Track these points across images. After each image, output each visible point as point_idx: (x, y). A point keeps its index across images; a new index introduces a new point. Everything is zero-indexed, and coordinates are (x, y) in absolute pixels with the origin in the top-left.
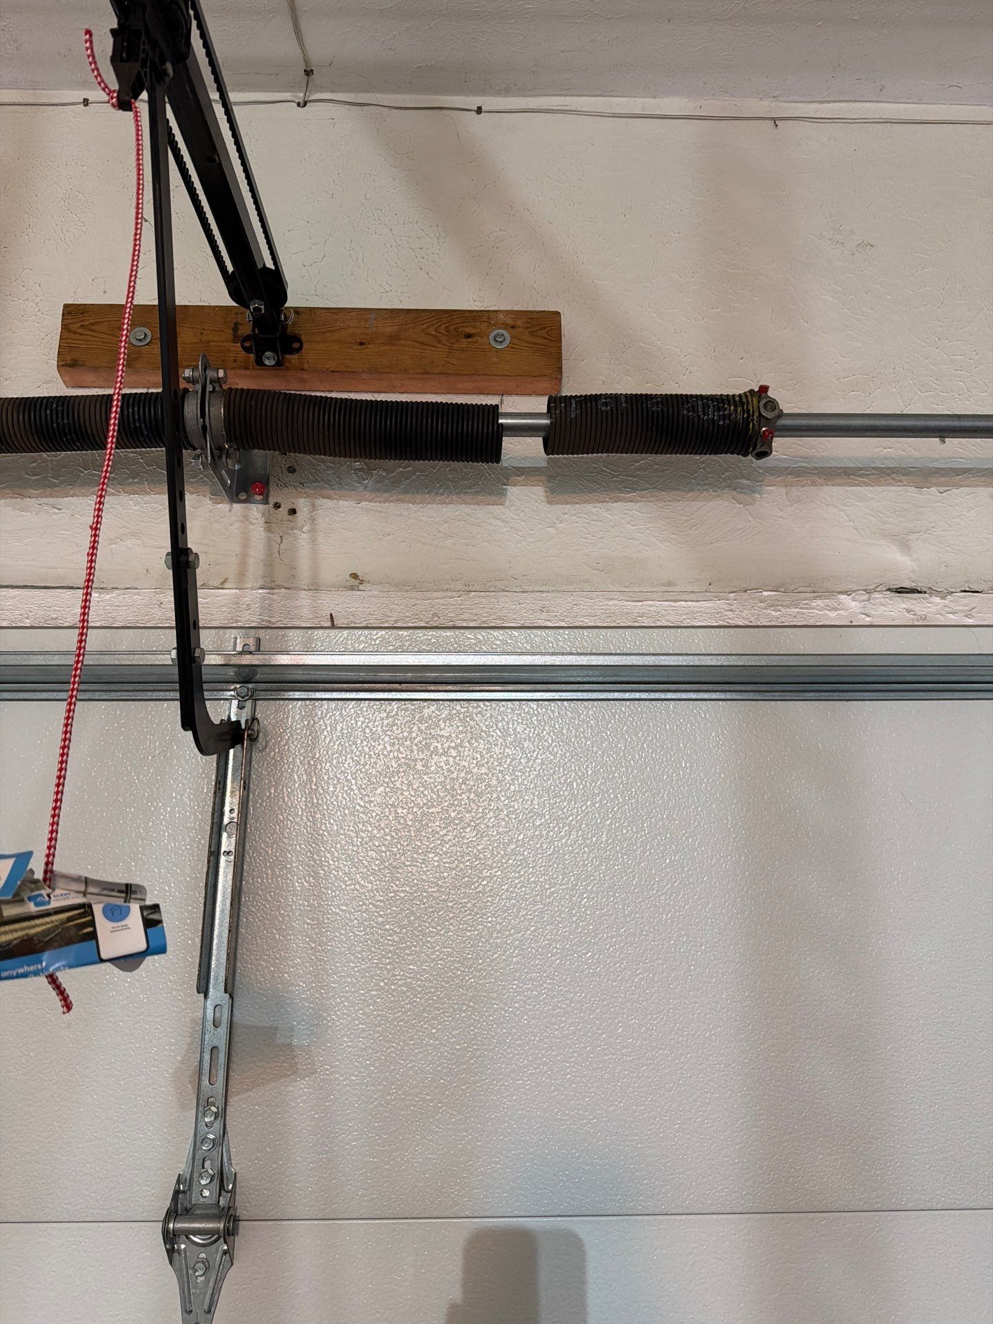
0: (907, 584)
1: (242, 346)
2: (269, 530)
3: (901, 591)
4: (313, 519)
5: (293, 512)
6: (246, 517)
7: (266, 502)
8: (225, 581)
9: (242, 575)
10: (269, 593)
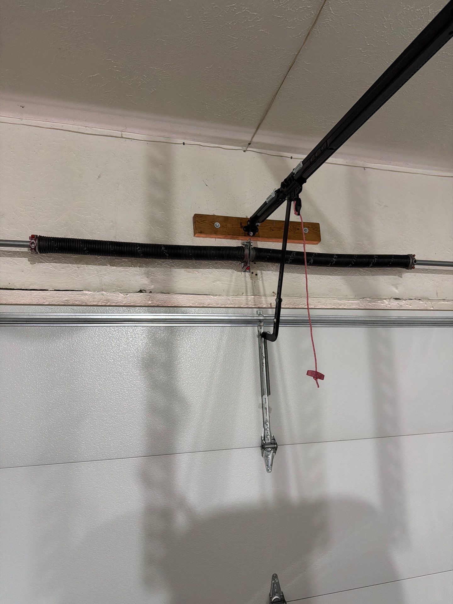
0: (397, 297)
1: (244, 230)
2: (252, 280)
3: (396, 299)
4: (262, 277)
5: (256, 275)
6: (245, 276)
7: (250, 272)
8: (243, 294)
9: (247, 292)
10: (254, 297)
